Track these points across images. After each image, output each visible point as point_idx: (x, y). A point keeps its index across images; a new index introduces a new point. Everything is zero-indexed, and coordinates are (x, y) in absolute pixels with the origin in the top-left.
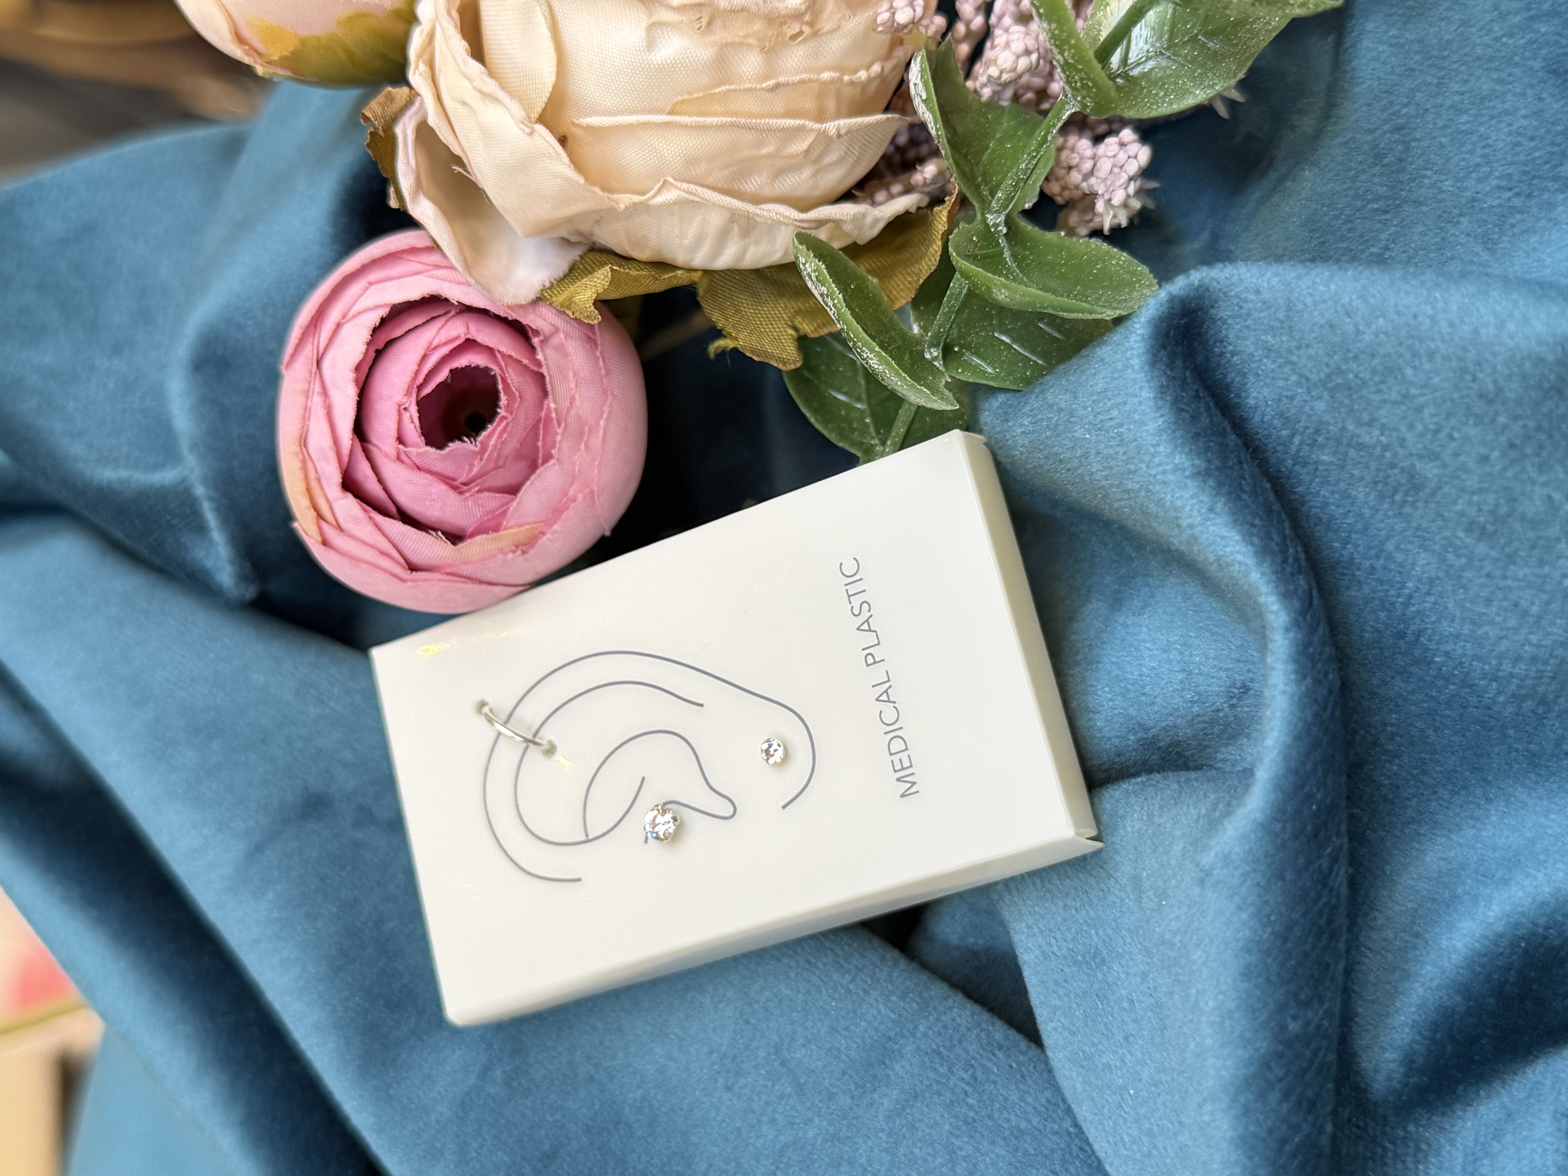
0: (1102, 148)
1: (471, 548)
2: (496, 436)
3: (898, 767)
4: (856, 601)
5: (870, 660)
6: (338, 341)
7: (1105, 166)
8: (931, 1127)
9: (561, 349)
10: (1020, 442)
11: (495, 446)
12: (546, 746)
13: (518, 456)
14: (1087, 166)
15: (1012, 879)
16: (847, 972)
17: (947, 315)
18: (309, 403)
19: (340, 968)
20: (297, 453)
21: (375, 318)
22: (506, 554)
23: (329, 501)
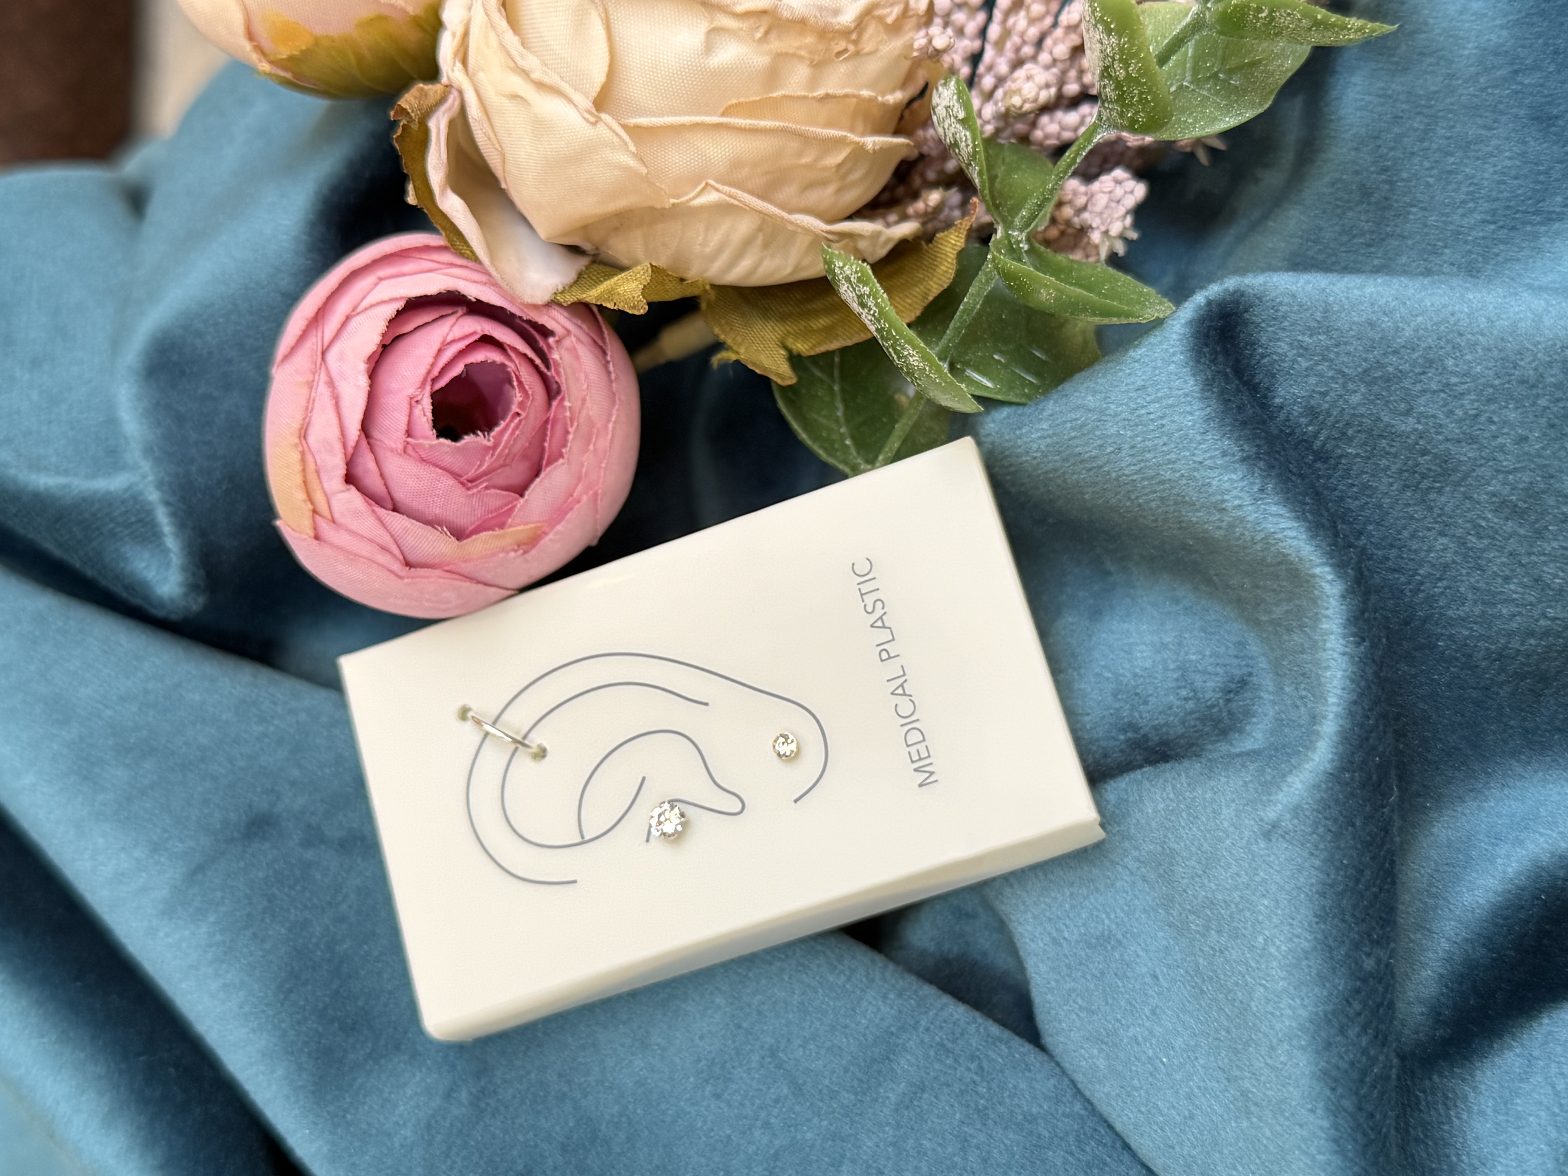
0: (1096, 186)
1: (478, 544)
2: (509, 431)
3: (915, 758)
4: (869, 600)
5: (884, 655)
6: (345, 334)
7: (1102, 200)
8: (939, 1117)
9: (573, 351)
10: (1034, 446)
11: (508, 442)
12: (534, 750)
13: (525, 456)
14: (1081, 201)
15: (1013, 873)
16: (842, 972)
17: (958, 330)
18: (313, 394)
19: (290, 991)
20: (296, 445)
21: (390, 310)
22: (507, 552)
23: (326, 495)
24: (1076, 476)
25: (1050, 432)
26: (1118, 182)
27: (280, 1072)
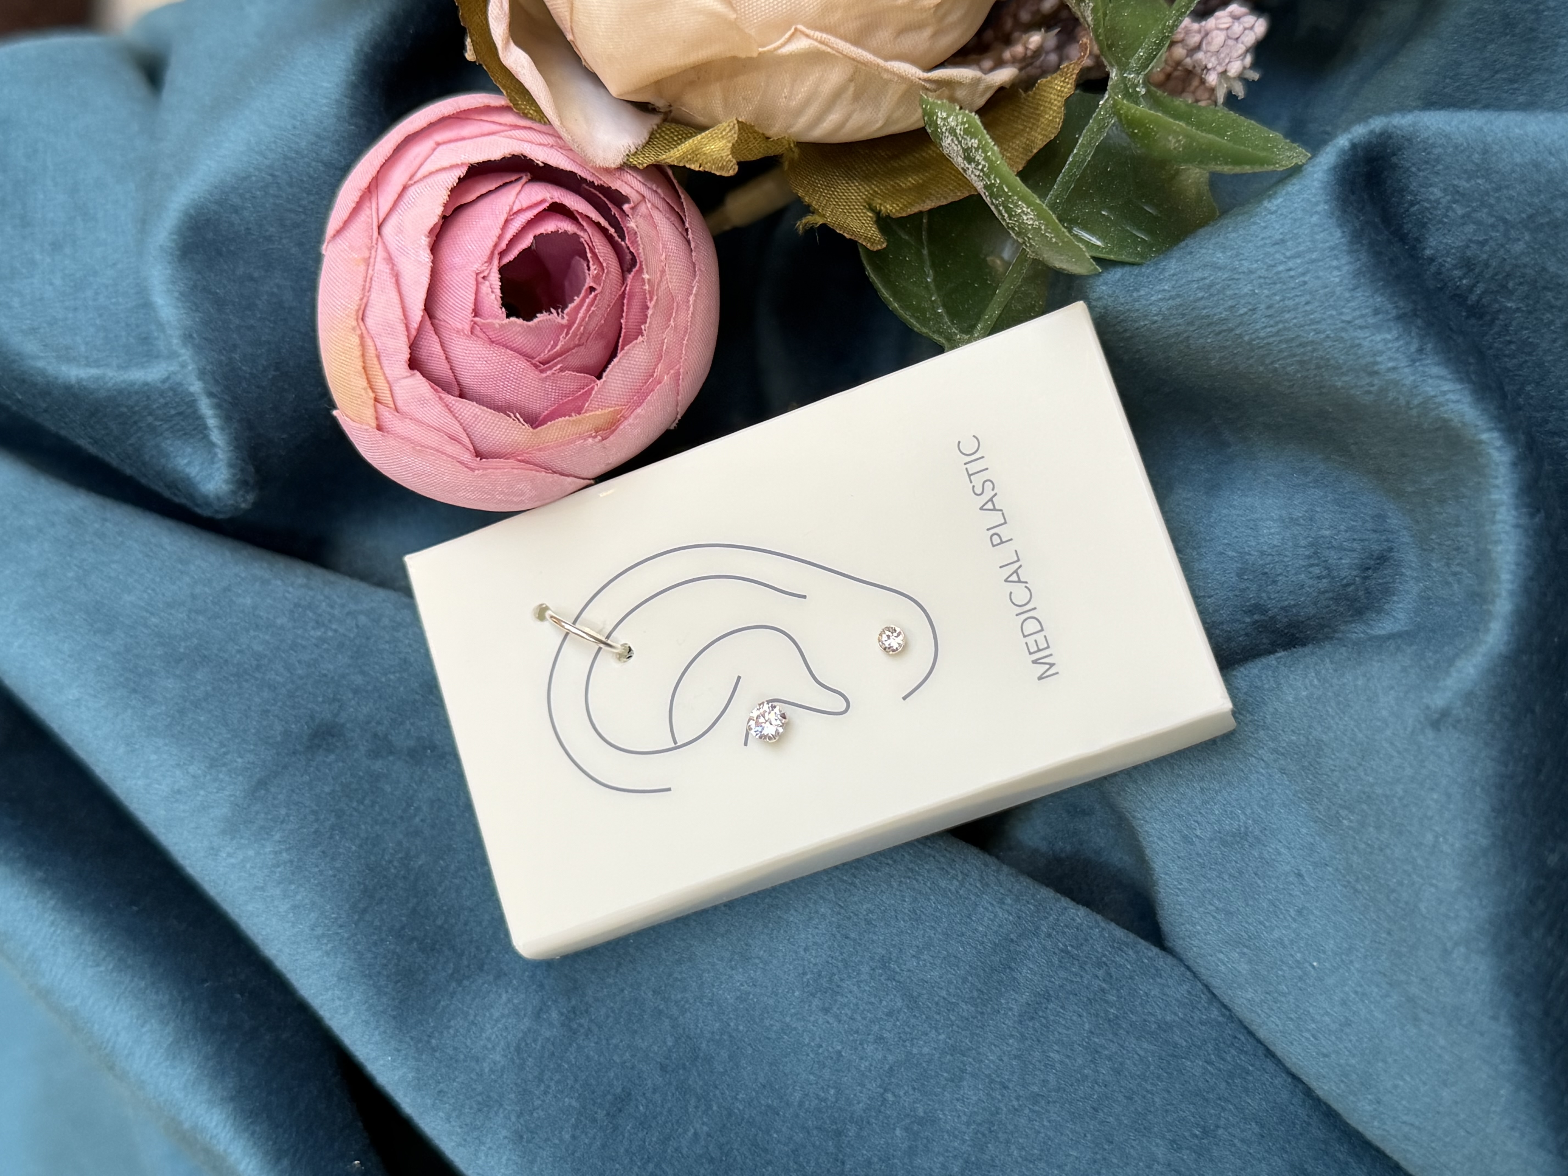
0: (1211, 23)
1: (554, 431)
2: (584, 308)
3: (1033, 648)
4: (978, 480)
5: (996, 540)
6: (402, 205)
7: (1218, 38)
8: (1067, 1028)
9: (649, 218)
10: (1154, 310)
11: (583, 319)
12: (620, 650)
13: (600, 334)
14: (1195, 39)
15: (1136, 768)
16: (954, 877)
17: (1066, 184)
18: (370, 272)
19: (364, 911)
20: (354, 329)
21: (452, 178)
22: (585, 440)
23: (388, 382)
24: (1201, 341)
25: (1173, 293)
26: (1236, 18)
27: (357, 997)
